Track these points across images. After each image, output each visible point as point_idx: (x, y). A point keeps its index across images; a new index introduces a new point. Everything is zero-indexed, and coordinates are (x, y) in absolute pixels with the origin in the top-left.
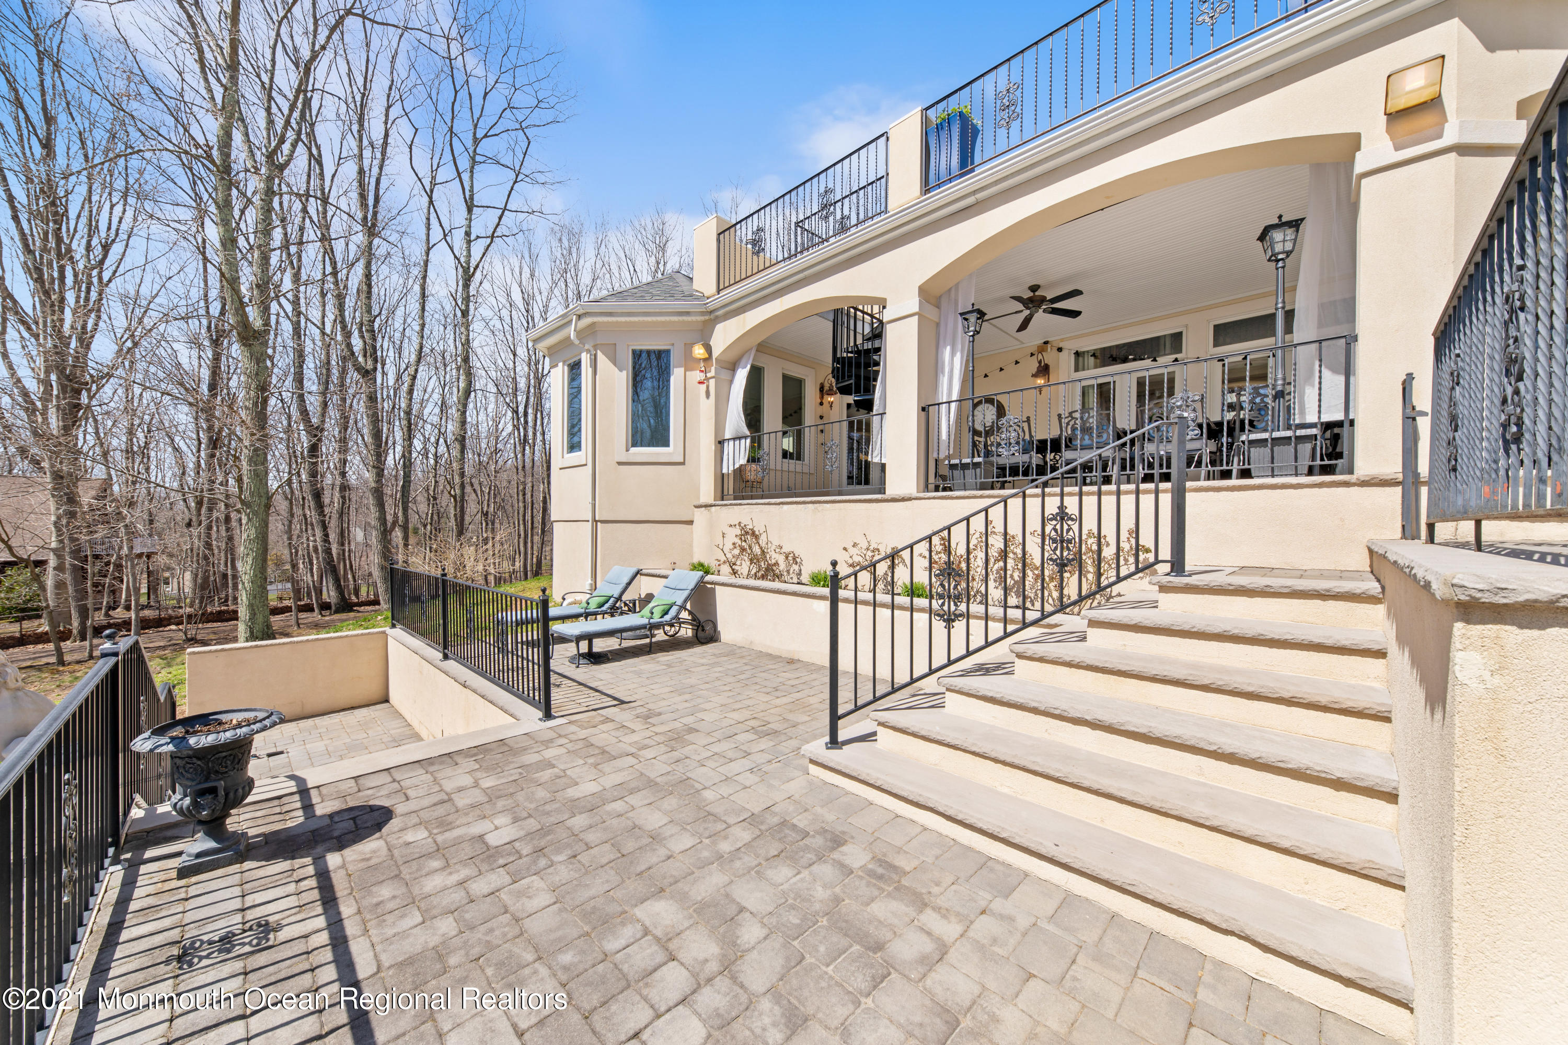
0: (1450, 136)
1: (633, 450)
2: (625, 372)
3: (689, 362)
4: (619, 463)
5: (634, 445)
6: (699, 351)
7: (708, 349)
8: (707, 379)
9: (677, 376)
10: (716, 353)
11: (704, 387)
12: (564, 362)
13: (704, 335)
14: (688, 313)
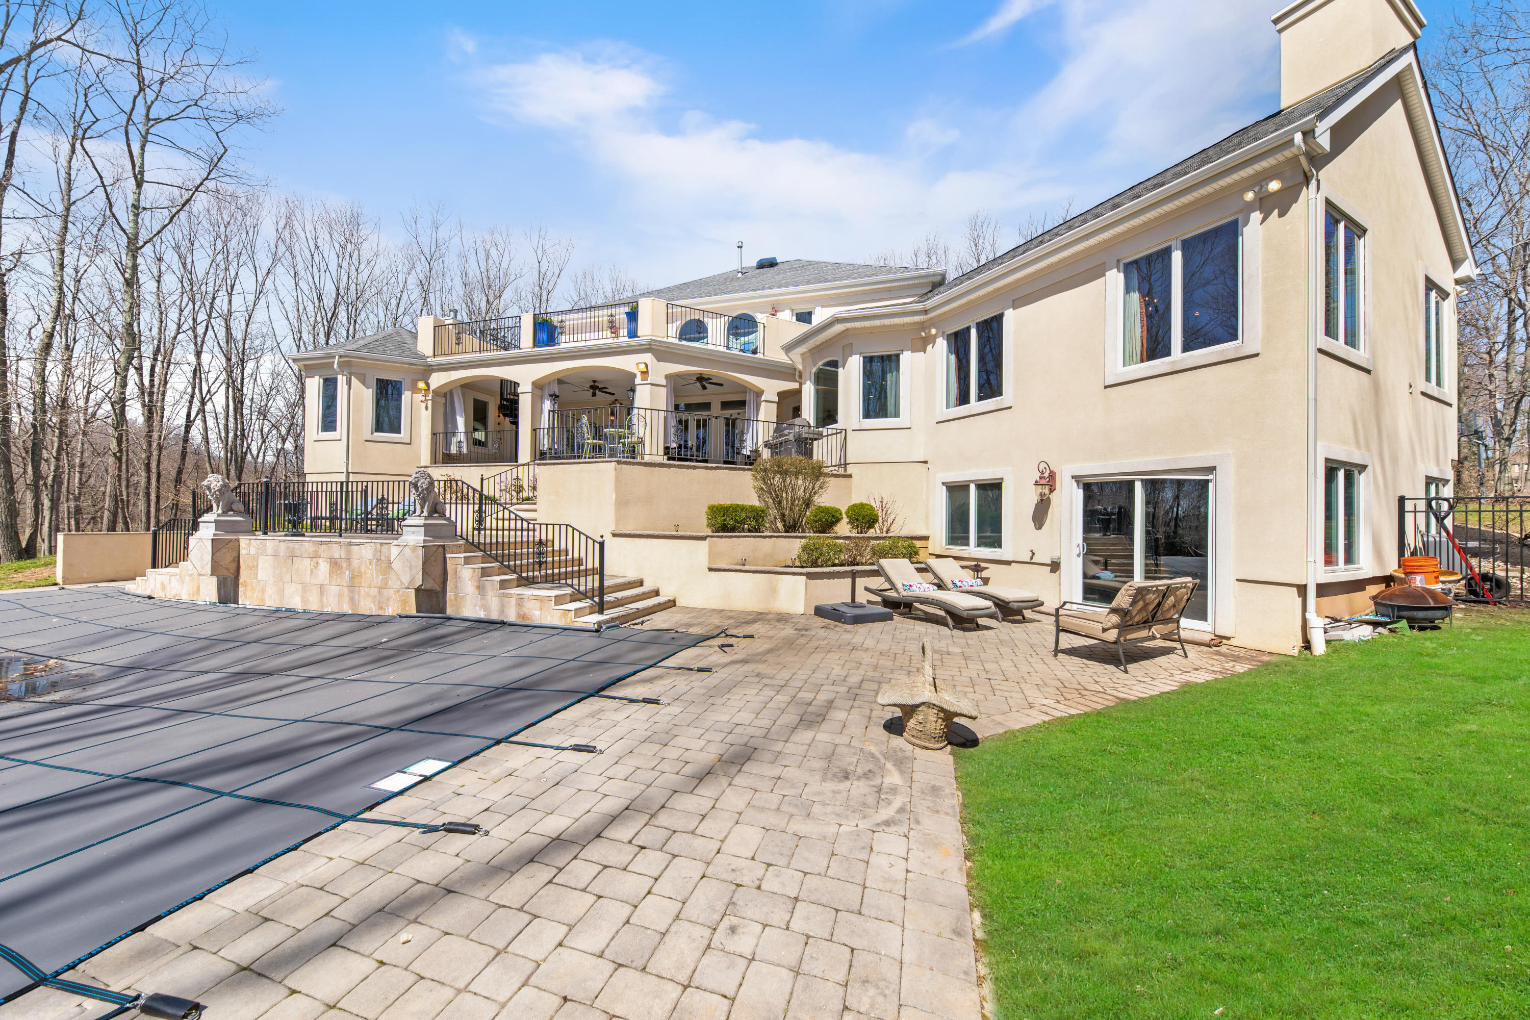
0: (649, 382)
1: (376, 434)
2: (371, 390)
3: (415, 389)
4: (367, 441)
5: (376, 431)
6: (421, 385)
7: (428, 385)
8: (427, 400)
9: (406, 396)
10: (432, 387)
11: (424, 404)
12: (320, 377)
13: (425, 377)
14: (415, 365)
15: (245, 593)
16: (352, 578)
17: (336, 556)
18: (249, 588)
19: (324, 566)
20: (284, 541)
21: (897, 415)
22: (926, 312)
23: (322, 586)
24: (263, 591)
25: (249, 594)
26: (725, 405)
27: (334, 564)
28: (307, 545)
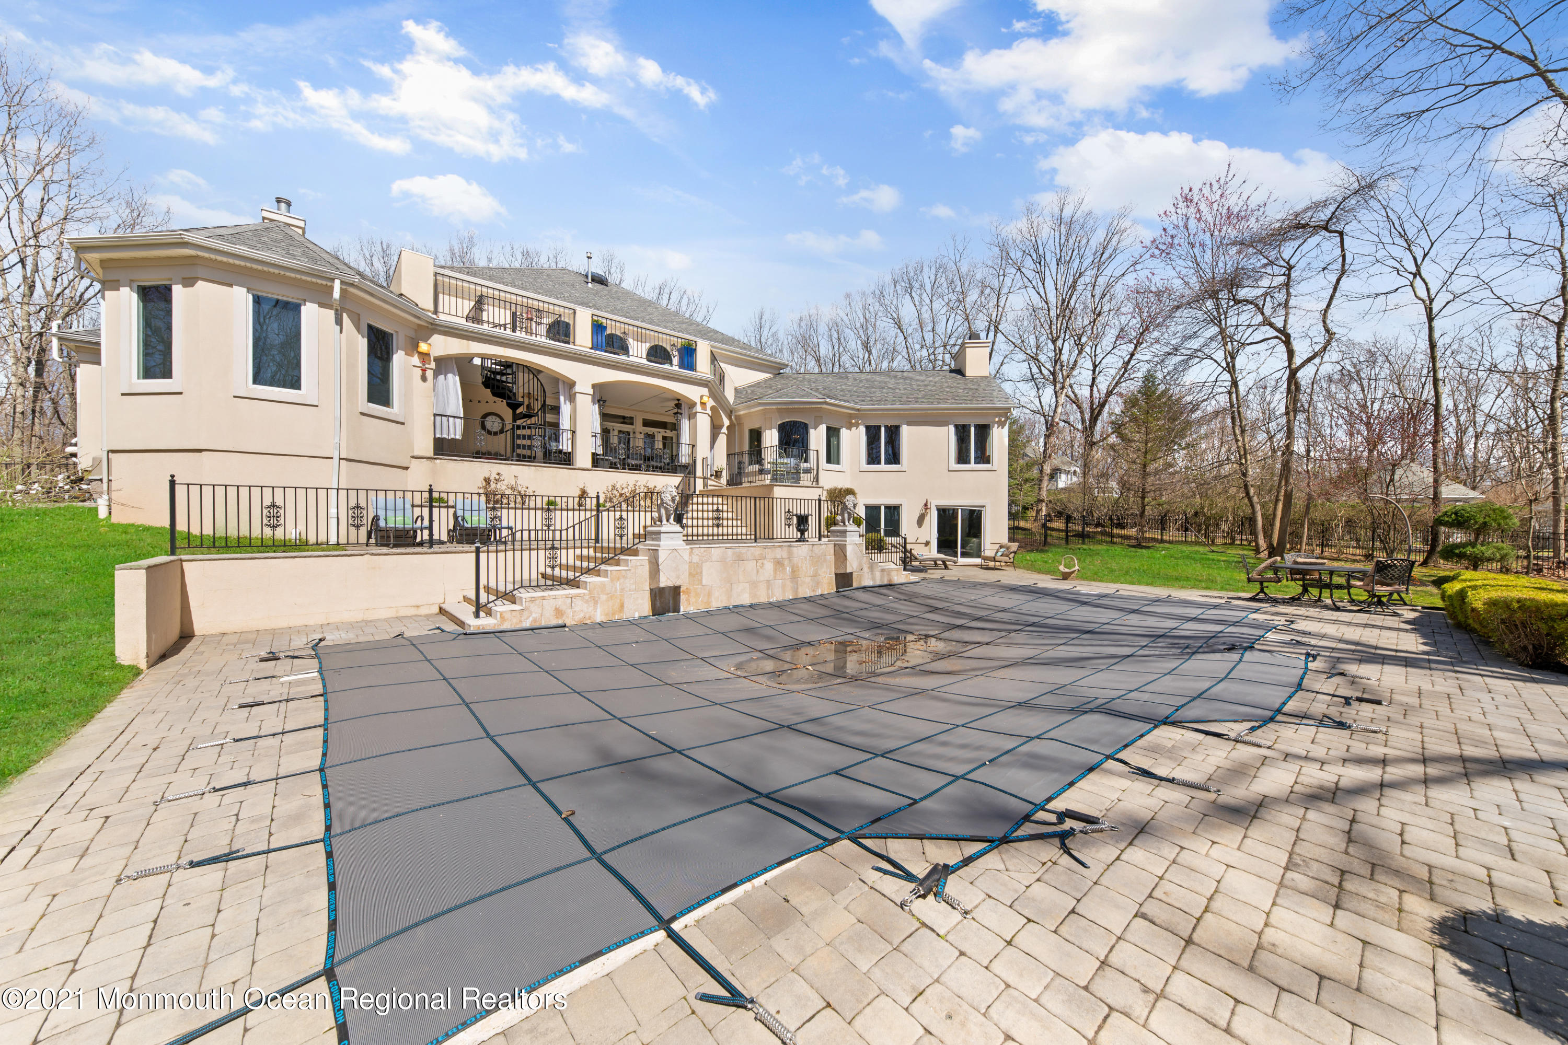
1: (369, 405)
2: (365, 340)
3: (409, 350)
4: (362, 414)
6: (425, 347)
7: (430, 348)
9: (399, 357)
10: (435, 353)
15: (688, 600)
16: (793, 571)
17: (779, 556)
18: (692, 594)
19: (769, 566)
20: (730, 548)
21: (838, 463)
22: (859, 410)
23: (768, 581)
24: (709, 594)
25: (692, 600)
26: (647, 423)
27: (779, 563)
28: (752, 549)
